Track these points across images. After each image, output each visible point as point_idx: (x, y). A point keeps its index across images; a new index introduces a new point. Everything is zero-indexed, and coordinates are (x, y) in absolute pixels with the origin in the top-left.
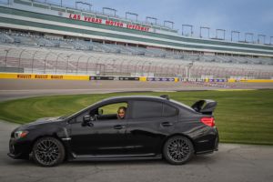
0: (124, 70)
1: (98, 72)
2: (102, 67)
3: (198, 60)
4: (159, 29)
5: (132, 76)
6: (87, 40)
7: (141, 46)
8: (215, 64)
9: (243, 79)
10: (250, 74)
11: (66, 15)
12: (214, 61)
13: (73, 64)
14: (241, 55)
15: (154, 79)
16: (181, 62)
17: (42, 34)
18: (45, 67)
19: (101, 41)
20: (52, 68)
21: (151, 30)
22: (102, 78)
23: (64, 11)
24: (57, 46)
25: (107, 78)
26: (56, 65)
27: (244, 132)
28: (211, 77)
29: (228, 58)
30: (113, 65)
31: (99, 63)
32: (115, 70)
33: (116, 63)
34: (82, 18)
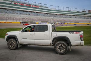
0: (31, 20)
1: (23, 21)
3: (55, 17)
4: (42, 7)
5: (34, 22)
6: (20, 11)
7: (37, 12)
8: (61, 18)
9: (70, 23)
10: (72, 21)
11: (13, 3)
13: (15, 18)
14: (69, 15)
15: (41, 23)
16: (49, 17)
17: (6, 9)
18: (7, 19)
19: (24, 11)
20: (9, 20)
21: (40, 7)
22: (24, 23)
23: (12, 2)
24: (10, 13)
25: (26, 23)
28: (59, 22)
29: (65, 16)
31: (23, 18)
32: (28, 20)
33: (29, 18)
34: (18, 4)
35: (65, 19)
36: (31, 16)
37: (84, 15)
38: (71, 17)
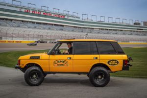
0: (52, 38)
1: (39, 39)
2: (41, 37)
3: (91, 32)
4: (70, 16)
6: (33, 23)
7: (61, 25)
8: (99, 35)
11: (23, 10)
12: (99, 33)
13: (27, 35)
14: (113, 30)
16: (82, 33)
17: (11, 20)
18: (13, 37)
19: (40, 23)
20: (16, 37)
21: (66, 17)
22: (41, 42)
23: (22, 8)
24: (19, 26)
25: (43, 42)
26: (18, 36)
29: (106, 31)
30: (46, 35)
31: (40, 34)
32: (48, 38)
33: (48, 34)
34: (31, 12)
35: (107, 36)
36: (53, 31)
37: (138, 29)
38: (116, 34)
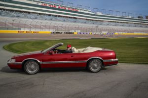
1: (55, 30)
2: (57, 28)
3: (101, 24)
4: (83, 10)
5: (70, 32)
6: (50, 15)
7: (74, 18)
9: (121, 33)
10: (125, 31)
11: (40, 4)
12: (108, 25)
13: (44, 26)
14: (121, 22)
15: (80, 33)
16: (93, 25)
17: (29, 13)
18: (30, 28)
19: (56, 16)
20: (34, 28)
21: (79, 11)
22: (57, 33)
23: (39, 2)
24: (36, 18)
25: (59, 33)
26: (36, 27)
27: (122, 58)
28: (107, 32)
29: (115, 24)
30: (61, 27)
31: (56, 25)
32: (63, 29)
33: (63, 26)
34: (48, 5)
35: (115, 27)
36: (67, 23)
38: (123, 26)
